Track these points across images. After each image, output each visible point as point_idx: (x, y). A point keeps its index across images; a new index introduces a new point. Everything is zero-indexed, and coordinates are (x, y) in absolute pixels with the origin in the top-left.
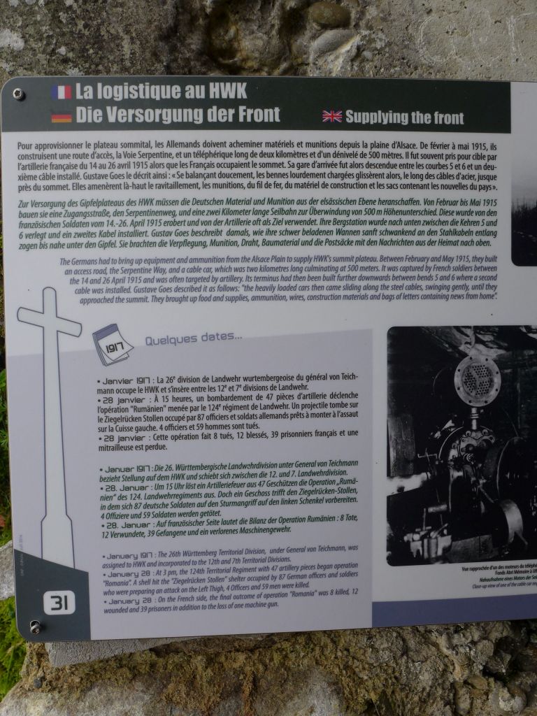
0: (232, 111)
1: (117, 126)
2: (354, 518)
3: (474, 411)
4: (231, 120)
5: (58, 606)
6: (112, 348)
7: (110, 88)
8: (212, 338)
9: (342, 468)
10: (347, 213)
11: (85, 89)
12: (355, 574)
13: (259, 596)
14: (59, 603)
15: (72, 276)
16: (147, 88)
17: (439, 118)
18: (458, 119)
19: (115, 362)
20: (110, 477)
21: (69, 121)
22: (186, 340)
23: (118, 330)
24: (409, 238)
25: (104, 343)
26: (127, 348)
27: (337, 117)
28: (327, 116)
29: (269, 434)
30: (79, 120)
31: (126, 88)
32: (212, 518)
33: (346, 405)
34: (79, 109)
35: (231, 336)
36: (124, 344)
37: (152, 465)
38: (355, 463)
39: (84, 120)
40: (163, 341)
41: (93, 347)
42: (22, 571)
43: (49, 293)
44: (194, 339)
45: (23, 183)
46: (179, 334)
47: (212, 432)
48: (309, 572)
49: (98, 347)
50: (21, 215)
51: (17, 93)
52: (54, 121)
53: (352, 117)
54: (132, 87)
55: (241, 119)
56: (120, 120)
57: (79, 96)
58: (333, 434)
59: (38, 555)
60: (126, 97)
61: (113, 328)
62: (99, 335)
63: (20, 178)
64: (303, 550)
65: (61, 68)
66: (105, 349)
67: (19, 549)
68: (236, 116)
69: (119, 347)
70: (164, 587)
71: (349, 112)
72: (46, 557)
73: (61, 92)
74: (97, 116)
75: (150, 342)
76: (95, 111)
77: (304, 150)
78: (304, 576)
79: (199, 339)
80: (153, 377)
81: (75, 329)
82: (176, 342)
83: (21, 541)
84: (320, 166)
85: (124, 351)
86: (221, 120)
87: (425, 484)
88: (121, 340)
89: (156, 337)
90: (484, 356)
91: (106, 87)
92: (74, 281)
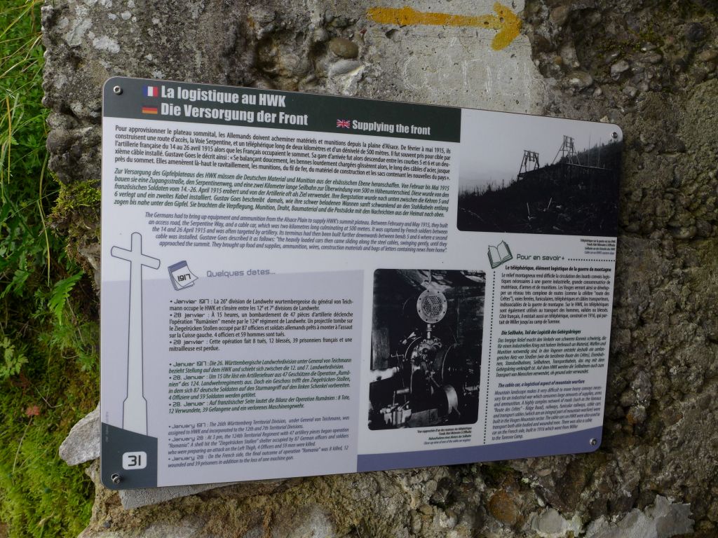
0: (274, 115)
1: (192, 119)
2: (347, 398)
3: (429, 326)
4: (273, 121)
5: (133, 463)
6: (182, 278)
7: (187, 91)
8: (254, 273)
9: (340, 364)
10: (350, 190)
11: (169, 90)
12: (347, 436)
13: (280, 452)
14: (135, 461)
15: (154, 225)
16: (214, 94)
17: (414, 129)
18: (426, 131)
19: (184, 288)
20: (176, 370)
21: (156, 112)
22: (236, 274)
23: (186, 265)
24: (391, 209)
25: (176, 274)
26: (193, 278)
27: (347, 123)
28: (340, 123)
29: (292, 340)
30: (163, 113)
31: (199, 92)
32: (249, 398)
33: (344, 321)
34: (163, 105)
35: (267, 272)
36: (191, 275)
37: (208, 361)
38: (349, 360)
39: (167, 113)
40: (219, 274)
41: (168, 276)
42: (107, 438)
43: (136, 237)
44: (242, 273)
45: (119, 156)
46: (232, 270)
47: (252, 338)
48: (315, 435)
49: (172, 277)
50: (117, 179)
51: (117, 89)
52: (144, 112)
53: (357, 125)
54: (203, 92)
55: (281, 122)
56: (194, 115)
57: (163, 95)
58: (335, 340)
59: (120, 426)
60: (199, 99)
61: (183, 264)
62: (173, 268)
63: (117, 152)
64: (312, 420)
65: (148, 70)
66: (177, 279)
67: (105, 422)
68: (277, 119)
69: (187, 277)
70: (213, 447)
71: (354, 122)
72: (125, 428)
73: (151, 91)
74: (176, 110)
75: (210, 275)
76: (176, 107)
77: (323, 145)
78: (312, 438)
79: (245, 273)
80: (211, 299)
81: (156, 264)
82: (228, 275)
83: (107, 416)
84: (333, 157)
85: (191, 280)
86: (266, 121)
87: (395, 375)
88: (189, 272)
89: (215, 272)
90: (437, 290)
91: (184, 91)
92: (155, 229)
